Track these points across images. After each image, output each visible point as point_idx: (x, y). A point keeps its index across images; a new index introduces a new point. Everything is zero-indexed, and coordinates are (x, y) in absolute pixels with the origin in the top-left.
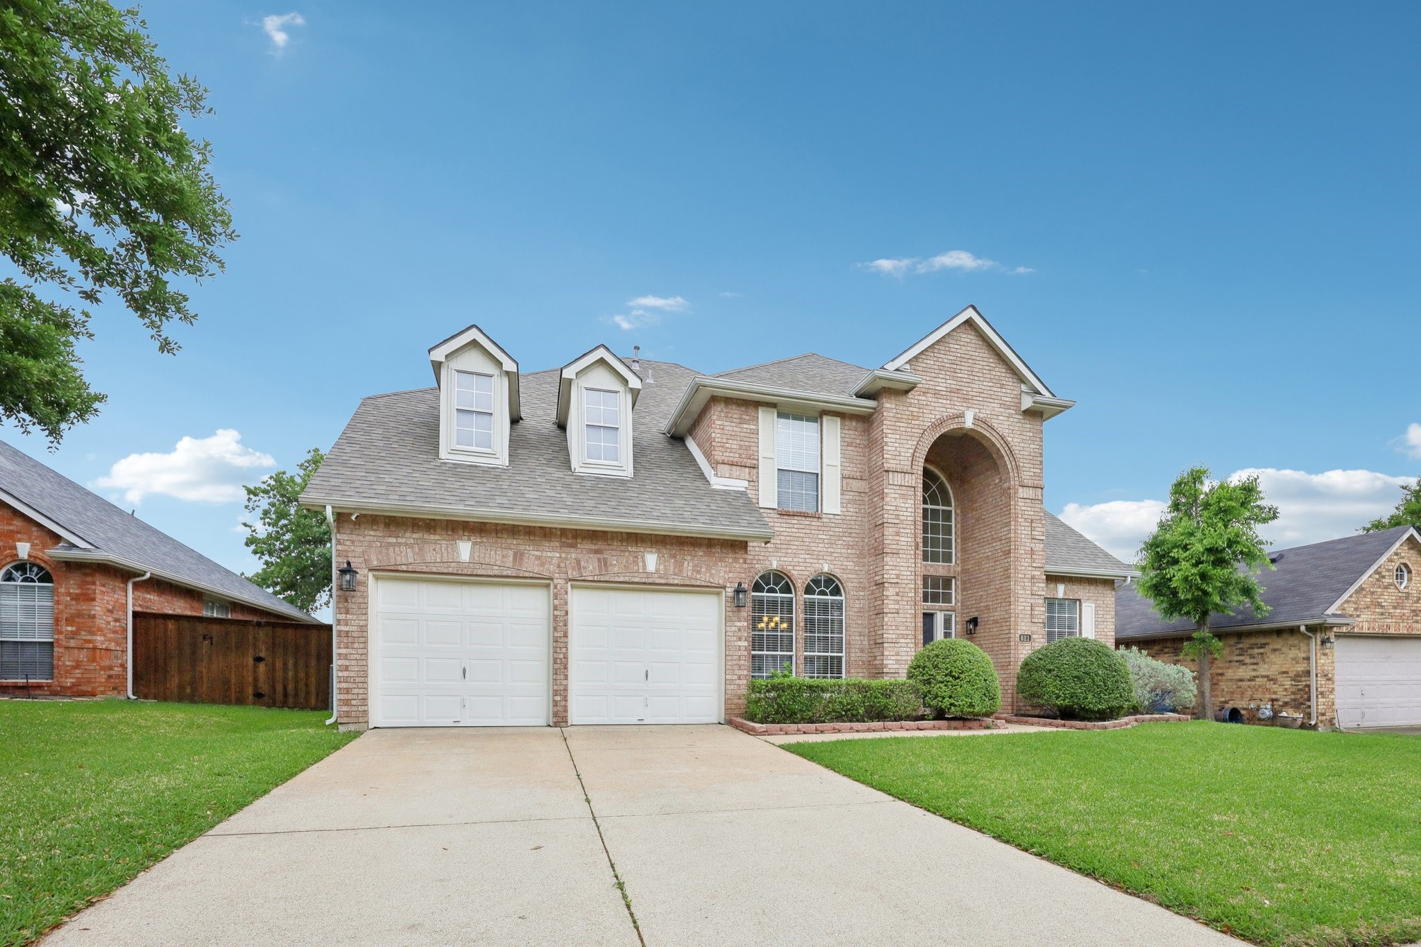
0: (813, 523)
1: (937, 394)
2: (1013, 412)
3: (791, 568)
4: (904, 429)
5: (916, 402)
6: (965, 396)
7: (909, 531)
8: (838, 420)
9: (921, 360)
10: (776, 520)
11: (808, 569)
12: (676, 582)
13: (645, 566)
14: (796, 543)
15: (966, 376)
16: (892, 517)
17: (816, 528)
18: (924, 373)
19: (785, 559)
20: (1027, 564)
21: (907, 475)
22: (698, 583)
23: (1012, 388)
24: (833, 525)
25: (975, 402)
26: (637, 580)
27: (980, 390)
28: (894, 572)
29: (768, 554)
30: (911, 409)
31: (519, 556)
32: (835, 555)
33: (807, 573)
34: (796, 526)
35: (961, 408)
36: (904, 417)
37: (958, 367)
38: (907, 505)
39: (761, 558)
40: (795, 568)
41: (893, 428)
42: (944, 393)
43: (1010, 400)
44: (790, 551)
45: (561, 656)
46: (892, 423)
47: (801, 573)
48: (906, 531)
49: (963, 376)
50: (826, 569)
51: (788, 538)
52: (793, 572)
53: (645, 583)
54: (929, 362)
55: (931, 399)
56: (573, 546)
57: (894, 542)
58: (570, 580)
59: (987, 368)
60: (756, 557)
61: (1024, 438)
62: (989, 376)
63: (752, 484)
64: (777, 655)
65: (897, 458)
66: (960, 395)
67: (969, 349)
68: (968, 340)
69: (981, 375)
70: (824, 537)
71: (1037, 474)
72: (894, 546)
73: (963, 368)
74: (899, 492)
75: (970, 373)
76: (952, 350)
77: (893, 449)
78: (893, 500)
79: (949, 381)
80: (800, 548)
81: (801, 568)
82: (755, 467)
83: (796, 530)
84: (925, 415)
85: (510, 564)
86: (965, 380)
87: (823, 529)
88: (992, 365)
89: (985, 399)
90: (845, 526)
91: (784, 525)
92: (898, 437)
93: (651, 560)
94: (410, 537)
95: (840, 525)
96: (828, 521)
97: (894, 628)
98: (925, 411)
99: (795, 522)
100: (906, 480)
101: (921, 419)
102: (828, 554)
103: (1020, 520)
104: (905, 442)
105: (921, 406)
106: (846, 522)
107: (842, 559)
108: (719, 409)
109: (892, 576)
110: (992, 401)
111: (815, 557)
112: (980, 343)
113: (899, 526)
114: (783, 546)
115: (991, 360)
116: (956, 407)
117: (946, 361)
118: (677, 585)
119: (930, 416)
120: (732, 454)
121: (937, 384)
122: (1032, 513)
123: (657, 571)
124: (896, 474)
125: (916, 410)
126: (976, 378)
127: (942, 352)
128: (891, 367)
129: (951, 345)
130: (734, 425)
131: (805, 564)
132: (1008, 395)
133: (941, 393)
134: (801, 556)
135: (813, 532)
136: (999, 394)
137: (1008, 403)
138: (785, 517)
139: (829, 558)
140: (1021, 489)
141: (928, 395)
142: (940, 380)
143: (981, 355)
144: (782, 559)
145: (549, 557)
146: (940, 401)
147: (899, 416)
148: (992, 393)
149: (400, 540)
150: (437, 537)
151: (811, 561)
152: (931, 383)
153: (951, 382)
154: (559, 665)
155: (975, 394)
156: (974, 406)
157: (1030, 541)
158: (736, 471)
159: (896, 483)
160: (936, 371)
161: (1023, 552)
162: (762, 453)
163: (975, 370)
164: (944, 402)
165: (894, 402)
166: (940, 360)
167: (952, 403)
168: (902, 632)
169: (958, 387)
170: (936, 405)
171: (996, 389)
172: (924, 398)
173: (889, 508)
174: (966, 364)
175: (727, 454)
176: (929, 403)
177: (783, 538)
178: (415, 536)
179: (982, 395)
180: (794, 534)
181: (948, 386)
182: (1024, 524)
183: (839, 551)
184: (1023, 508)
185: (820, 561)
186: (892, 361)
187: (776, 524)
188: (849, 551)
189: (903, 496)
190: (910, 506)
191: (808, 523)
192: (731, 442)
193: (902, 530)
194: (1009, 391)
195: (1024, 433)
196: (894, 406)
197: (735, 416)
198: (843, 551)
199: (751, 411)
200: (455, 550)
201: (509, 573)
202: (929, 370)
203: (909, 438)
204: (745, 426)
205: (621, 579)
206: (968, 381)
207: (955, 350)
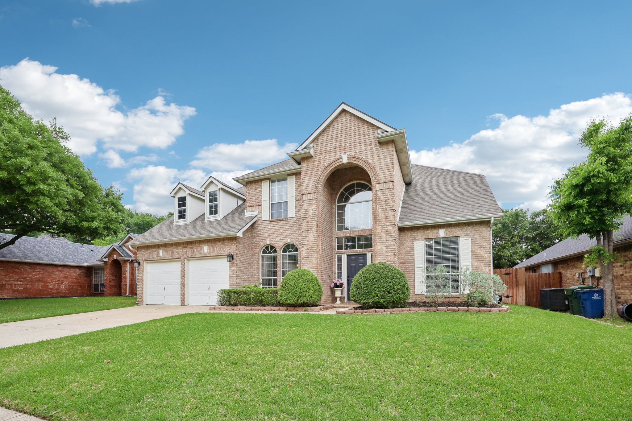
0: (284, 223)
1: (328, 152)
2: (373, 146)
3: (275, 243)
4: (311, 174)
5: (317, 159)
6: (344, 148)
7: (314, 219)
8: (294, 177)
9: (320, 139)
10: (269, 224)
11: (282, 242)
12: (213, 255)
13: (204, 251)
14: (277, 232)
15: (344, 138)
16: (305, 215)
17: (285, 224)
18: (321, 145)
19: (273, 239)
20: (383, 224)
21: (312, 194)
22: (220, 255)
23: (372, 134)
24: (292, 222)
25: (349, 149)
26: (202, 256)
27: (353, 142)
28: (306, 239)
29: (266, 238)
30: (314, 163)
31: (173, 253)
32: (293, 234)
33: (281, 244)
34: (277, 225)
35: (341, 154)
36: (311, 168)
37: (340, 135)
38: (313, 208)
39: (263, 240)
40: (277, 242)
41: (306, 174)
42: (332, 150)
43: (371, 140)
44: (274, 236)
45: (182, 283)
46: (305, 173)
47: (279, 244)
48: (312, 220)
49: (343, 138)
50: (289, 241)
51: (274, 231)
52: (276, 244)
53: (204, 257)
54: (324, 138)
55: (324, 156)
56: (185, 247)
57: (306, 226)
58: (185, 258)
59: (356, 129)
60: (262, 240)
61: (381, 157)
62: (358, 133)
63: (260, 212)
64: (271, 279)
65: (308, 187)
66: (341, 148)
67: (346, 124)
68: (346, 120)
69: (353, 134)
70: (289, 228)
71: (390, 175)
72: (306, 228)
73: (342, 134)
74: (309, 203)
75: (346, 135)
76: (337, 128)
77: (306, 184)
78: (306, 207)
79: (334, 144)
80: (279, 234)
81: (279, 242)
82: (261, 205)
83: (277, 227)
84: (321, 164)
85: (170, 255)
86: (343, 140)
87: (288, 224)
88: (360, 126)
89: (356, 145)
90: (298, 221)
91: (272, 226)
92: (308, 178)
93: (206, 248)
94: (151, 251)
95: (295, 222)
96: (290, 220)
97: (306, 264)
98: (321, 162)
99: (277, 223)
100: (312, 196)
101: (319, 166)
102: (290, 234)
103: (378, 202)
104: (311, 179)
105: (319, 161)
106: (298, 220)
107: (296, 236)
108: (248, 186)
109: (305, 241)
110: (360, 145)
111: (285, 237)
112: (353, 118)
113: (309, 218)
114: (272, 234)
115: (359, 124)
116: (338, 155)
117: (333, 134)
118: (214, 256)
119: (324, 163)
120: (253, 202)
121: (328, 147)
122: (386, 196)
123: (207, 252)
124: (306, 195)
125: (317, 163)
126: (350, 137)
127: (331, 131)
128: (300, 149)
129: (336, 126)
130: (253, 191)
131: (281, 240)
132: (370, 138)
133: (330, 151)
134: (279, 237)
135: (284, 226)
136: (364, 140)
137: (370, 143)
138: (273, 222)
139: (290, 236)
140: (377, 186)
141: (323, 154)
142: (329, 145)
143: (353, 124)
144: (271, 240)
145: (180, 251)
146: (329, 155)
147: (309, 168)
148: (360, 141)
149: (149, 252)
150: (156, 250)
151: (283, 239)
152: (325, 148)
153: (336, 143)
154: (183, 286)
155: (349, 145)
156: (348, 151)
157: (385, 211)
158: (254, 208)
159: (306, 199)
160: (328, 141)
161: (380, 218)
162: (262, 200)
163: (349, 133)
164: (332, 154)
165: (306, 163)
166: (330, 135)
167: (336, 153)
168: (310, 266)
169: (340, 145)
170: (328, 157)
171: (362, 138)
172: (321, 156)
173: (303, 211)
174: (344, 132)
175: (251, 203)
176: (323, 158)
177: (272, 231)
178: (152, 250)
179: (354, 144)
180: (276, 229)
181: (334, 146)
182: (381, 203)
183: (295, 232)
184: (380, 195)
185: (287, 238)
186: (301, 146)
187: (269, 226)
188: (300, 232)
189: (311, 204)
190: (314, 208)
191: (281, 223)
192: (252, 198)
193: (310, 220)
194: (370, 136)
195: (381, 155)
196: (306, 165)
197: (254, 187)
198: (297, 232)
199: (259, 183)
200: (159, 253)
201: (171, 258)
202: (324, 142)
203: (313, 177)
204: (257, 190)
205: (198, 256)
206: (345, 140)
207: (338, 127)
